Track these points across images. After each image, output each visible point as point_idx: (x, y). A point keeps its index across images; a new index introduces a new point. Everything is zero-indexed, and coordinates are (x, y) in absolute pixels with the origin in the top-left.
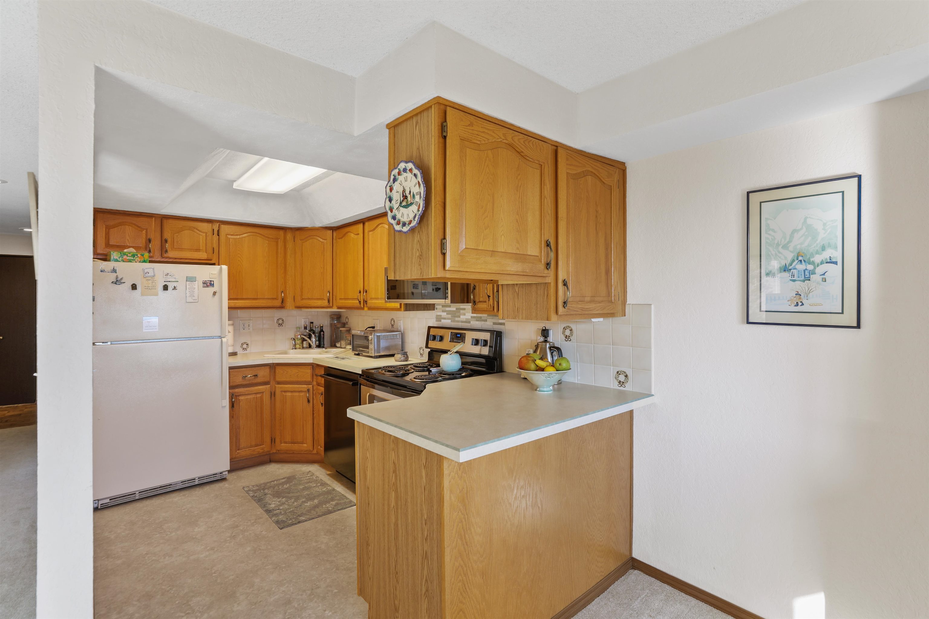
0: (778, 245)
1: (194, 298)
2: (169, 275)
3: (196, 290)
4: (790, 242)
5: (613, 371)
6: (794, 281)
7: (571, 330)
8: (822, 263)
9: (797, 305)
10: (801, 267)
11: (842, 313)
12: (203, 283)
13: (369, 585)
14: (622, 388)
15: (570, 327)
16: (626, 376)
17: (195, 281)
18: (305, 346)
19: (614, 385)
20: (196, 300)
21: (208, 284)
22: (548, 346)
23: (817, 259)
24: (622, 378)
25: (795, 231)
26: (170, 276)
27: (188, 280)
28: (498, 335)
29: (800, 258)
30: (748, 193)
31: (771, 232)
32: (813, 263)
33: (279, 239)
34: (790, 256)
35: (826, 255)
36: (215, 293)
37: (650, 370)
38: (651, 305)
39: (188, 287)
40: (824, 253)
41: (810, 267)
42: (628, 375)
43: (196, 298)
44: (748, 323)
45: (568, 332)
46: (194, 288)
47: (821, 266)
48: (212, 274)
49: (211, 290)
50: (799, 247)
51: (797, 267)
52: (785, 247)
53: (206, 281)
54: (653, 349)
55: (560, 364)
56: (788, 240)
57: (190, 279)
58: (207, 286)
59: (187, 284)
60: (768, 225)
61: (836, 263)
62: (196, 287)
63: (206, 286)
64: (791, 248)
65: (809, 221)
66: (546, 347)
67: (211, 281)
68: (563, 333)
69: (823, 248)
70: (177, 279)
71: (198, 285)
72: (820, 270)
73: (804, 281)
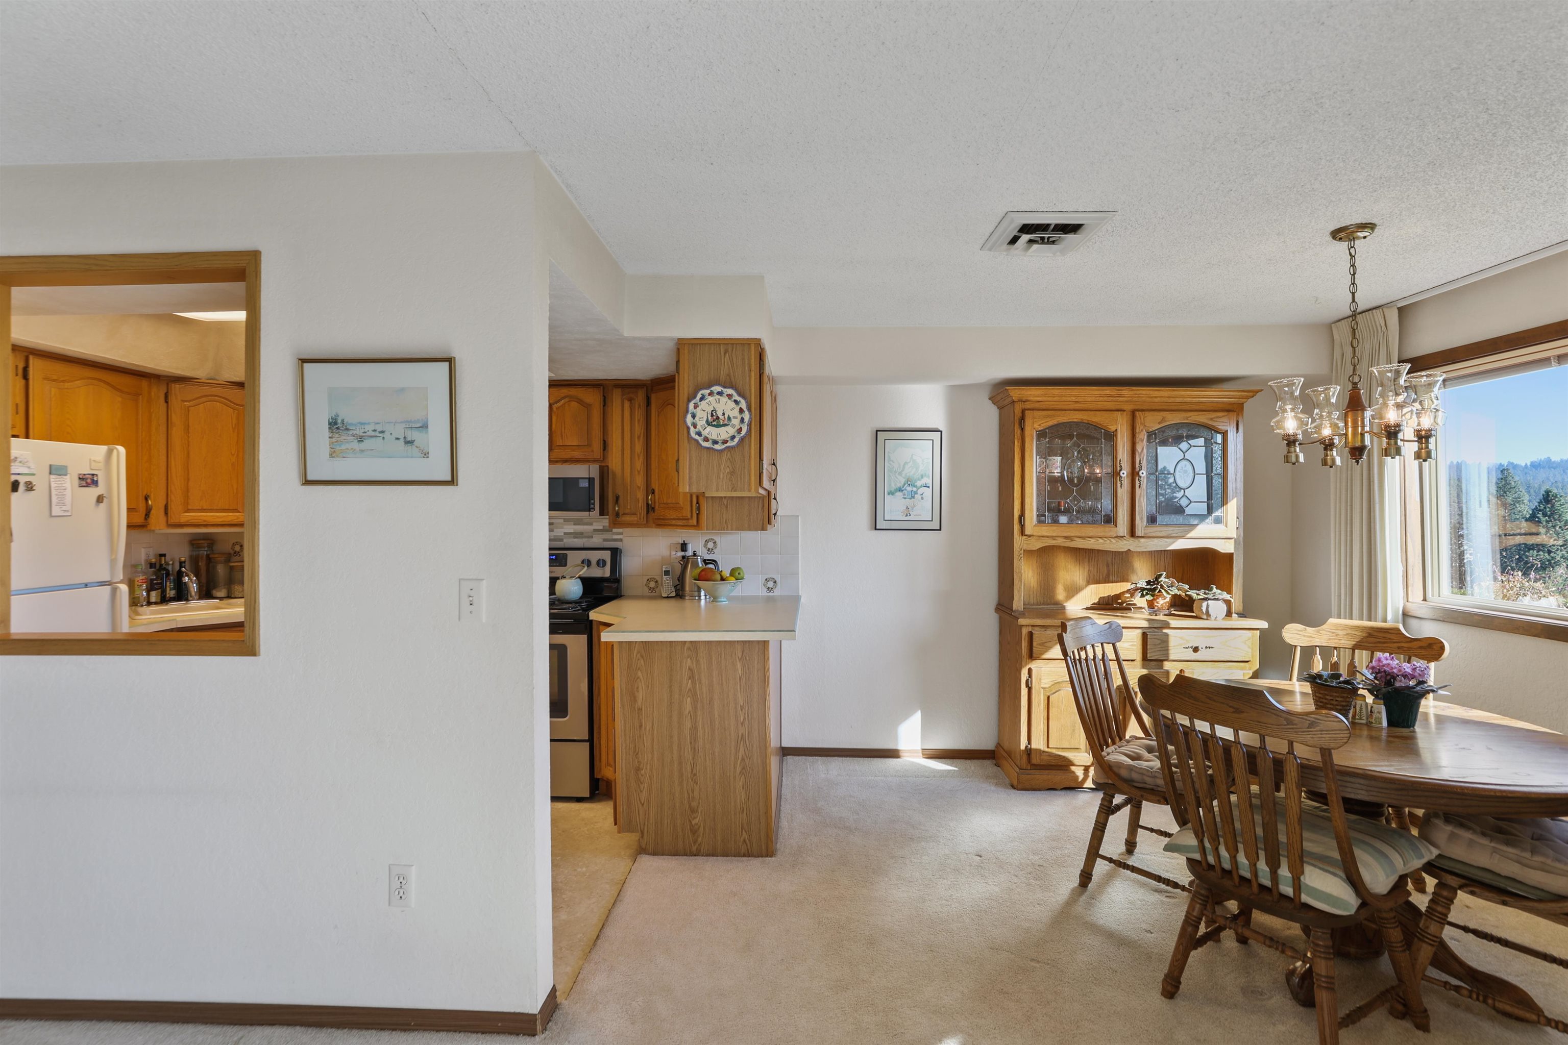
0: (896, 472)
1: (65, 508)
2: (17, 461)
3: (68, 493)
4: (903, 470)
5: (761, 579)
6: (905, 498)
7: (715, 543)
8: (921, 486)
9: (907, 516)
10: (909, 489)
11: (932, 521)
12: (80, 478)
13: (641, 813)
14: (770, 594)
15: (713, 540)
16: (775, 582)
17: (66, 475)
18: (153, 599)
19: (763, 592)
20: (67, 511)
21: (89, 481)
22: (699, 560)
23: (919, 484)
24: (770, 584)
25: (906, 463)
26: (20, 462)
27: (53, 472)
28: (616, 553)
29: (909, 483)
30: (877, 431)
31: (891, 463)
32: (916, 486)
33: (141, 396)
34: (903, 481)
35: (923, 481)
36: (100, 499)
37: (798, 574)
38: (798, 516)
39: (53, 485)
40: (922, 480)
41: (915, 489)
42: (777, 581)
43: (68, 507)
44: (876, 529)
45: (710, 545)
46: (65, 489)
47: (921, 489)
48: (94, 461)
49: (93, 492)
50: (908, 475)
51: (907, 488)
52: (900, 474)
53: (84, 475)
54: (800, 556)
55: (739, 574)
56: (901, 469)
57: (56, 470)
58: (88, 485)
59: (52, 480)
60: (889, 457)
61: (929, 487)
62: (68, 485)
63: (85, 484)
64: (903, 475)
65: (914, 457)
66: (698, 560)
67: (93, 475)
68: (705, 546)
69: (922, 477)
70: (32, 470)
71: (69, 483)
72: (920, 492)
73: (911, 499)
